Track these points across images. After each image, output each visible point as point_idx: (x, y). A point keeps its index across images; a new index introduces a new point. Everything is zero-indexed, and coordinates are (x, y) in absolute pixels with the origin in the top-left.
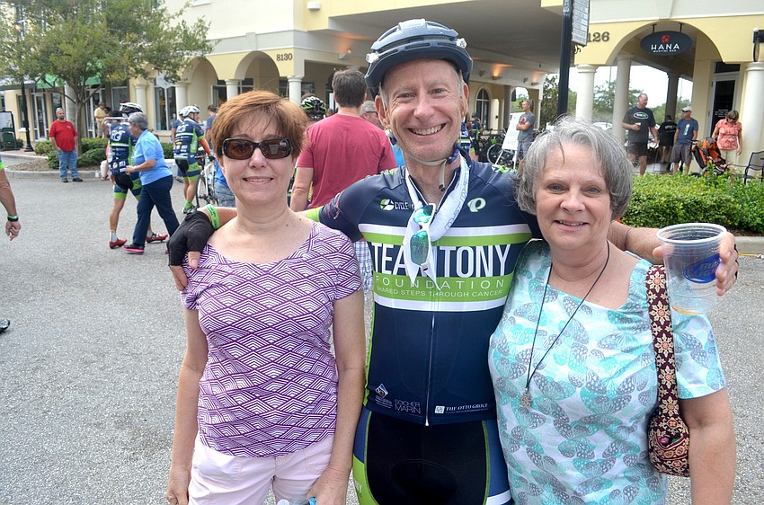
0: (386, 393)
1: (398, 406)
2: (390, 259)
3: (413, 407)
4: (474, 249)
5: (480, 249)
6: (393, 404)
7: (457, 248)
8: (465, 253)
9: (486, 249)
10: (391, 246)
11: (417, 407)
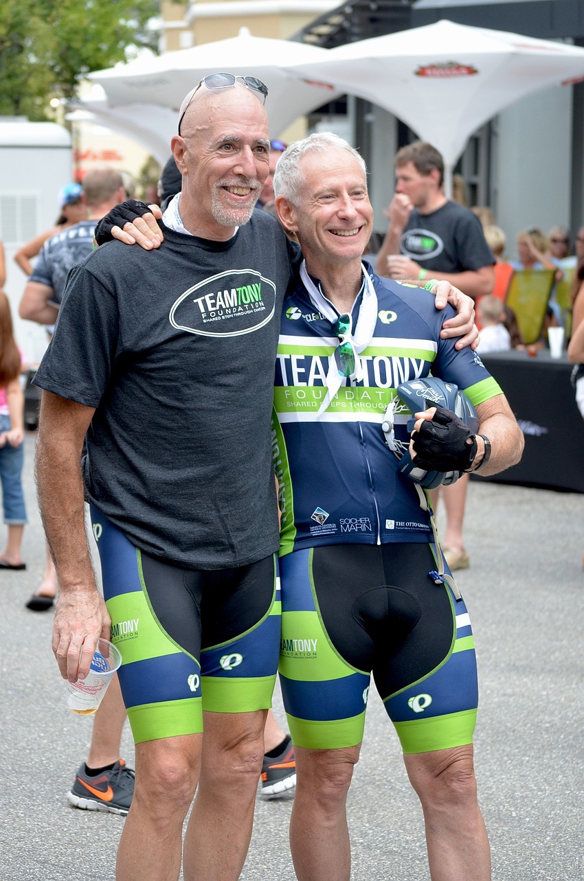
0: (327, 515)
1: (345, 526)
2: (302, 370)
3: (363, 524)
4: (390, 359)
5: (396, 361)
6: (338, 527)
7: (373, 358)
8: (382, 363)
9: (402, 360)
10: (302, 357)
11: (367, 524)
